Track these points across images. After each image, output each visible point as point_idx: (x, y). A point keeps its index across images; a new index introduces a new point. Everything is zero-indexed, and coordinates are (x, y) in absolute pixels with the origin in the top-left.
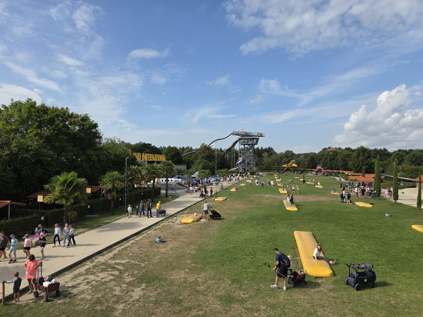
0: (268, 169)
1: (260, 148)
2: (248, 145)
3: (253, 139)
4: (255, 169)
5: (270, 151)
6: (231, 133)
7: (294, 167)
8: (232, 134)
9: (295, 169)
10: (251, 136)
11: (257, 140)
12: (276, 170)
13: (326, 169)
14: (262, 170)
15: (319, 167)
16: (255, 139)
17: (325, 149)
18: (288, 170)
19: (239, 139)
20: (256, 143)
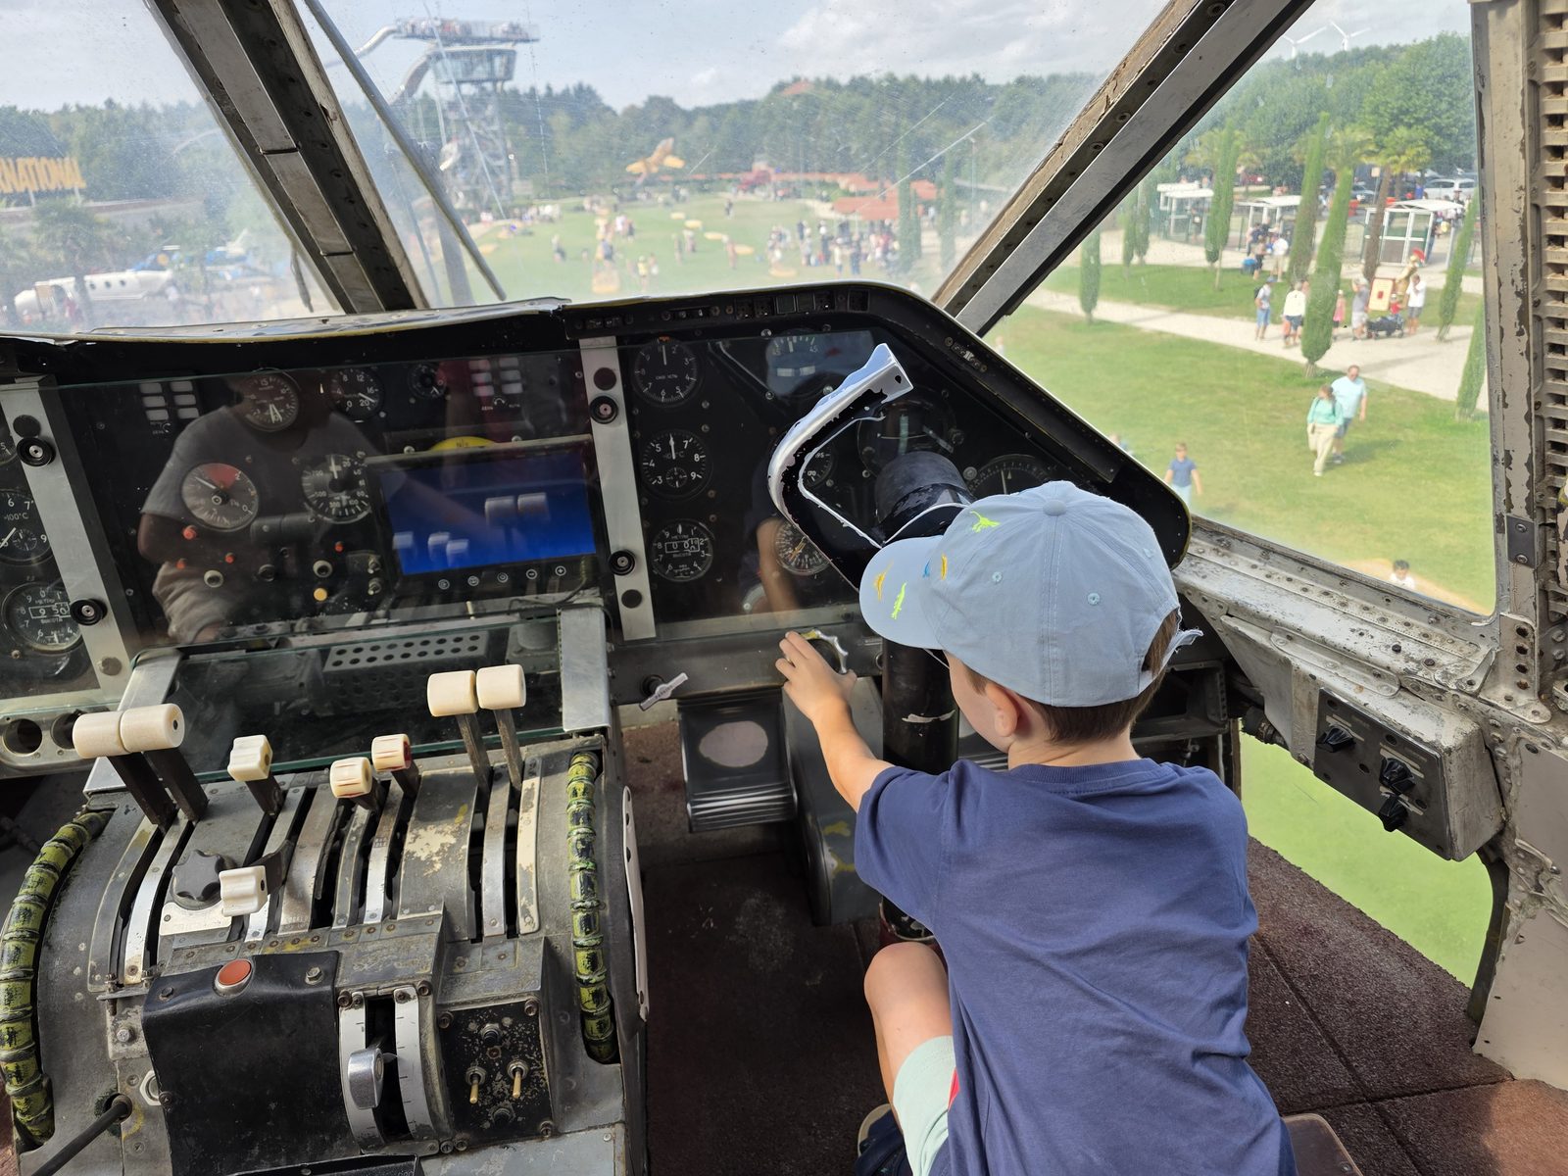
0: (573, 183)
1: (542, 91)
2: (472, 82)
3: (490, 55)
4: (521, 188)
5: (581, 102)
6: (385, 30)
7: (674, 172)
8: (393, 32)
9: (678, 178)
10: (479, 41)
11: (510, 58)
12: (609, 187)
13: (784, 172)
14: (553, 192)
15: (760, 165)
16: (500, 53)
17: (781, 87)
18: (651, 182)
19: (429, 57)
20: (508, 74)
